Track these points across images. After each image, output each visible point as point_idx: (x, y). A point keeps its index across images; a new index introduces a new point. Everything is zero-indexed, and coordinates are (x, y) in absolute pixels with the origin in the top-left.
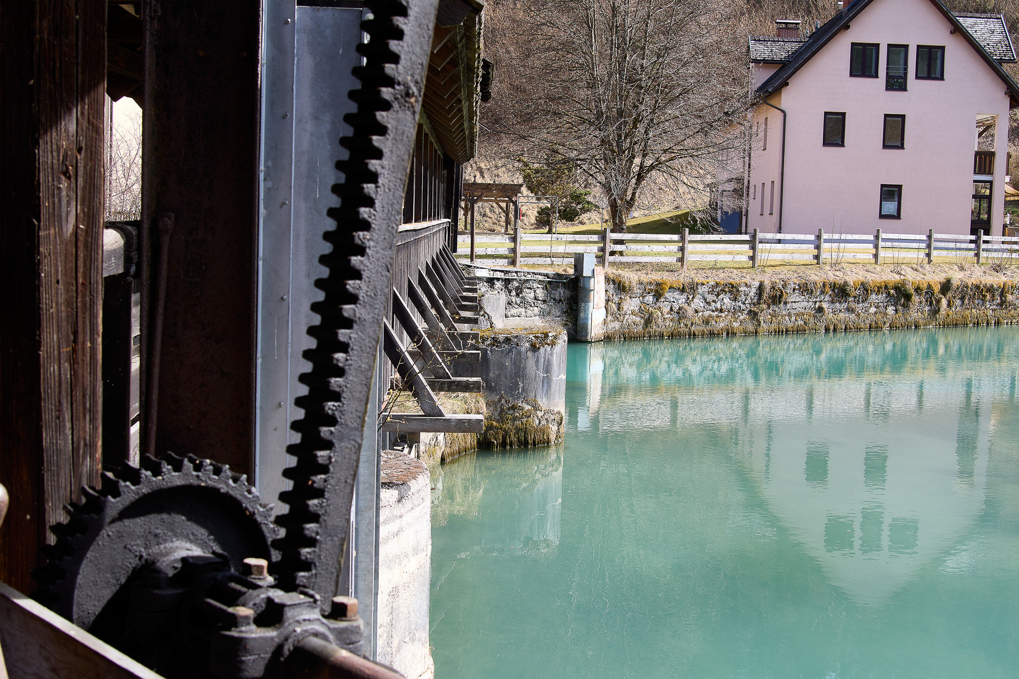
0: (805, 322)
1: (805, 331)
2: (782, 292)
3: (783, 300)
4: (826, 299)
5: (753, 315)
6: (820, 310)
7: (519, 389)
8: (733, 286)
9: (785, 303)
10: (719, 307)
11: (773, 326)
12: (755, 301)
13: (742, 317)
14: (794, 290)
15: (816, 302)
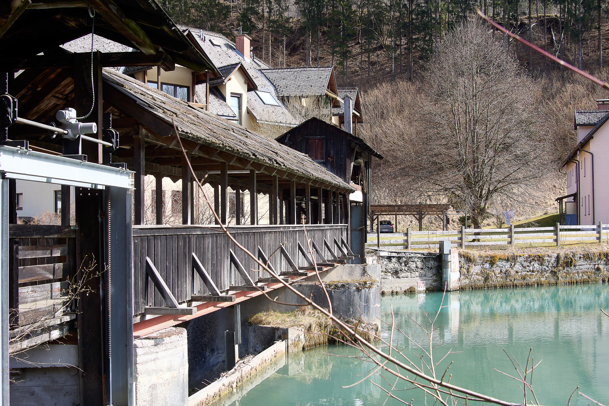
0: (588, 277)
1: (589, 282)
2: (572, 260)
3: (573, 264)
4: (602, 263)
5: (554, 273)
6: (598, 269)
7: (350, 312)
8: (540, 257)
9: (575, 266)
10: (531, 269)
11: (568, 280)
12: (555, 265)
13: (546, 275)
14: (580, 258)
15: (595, 265)
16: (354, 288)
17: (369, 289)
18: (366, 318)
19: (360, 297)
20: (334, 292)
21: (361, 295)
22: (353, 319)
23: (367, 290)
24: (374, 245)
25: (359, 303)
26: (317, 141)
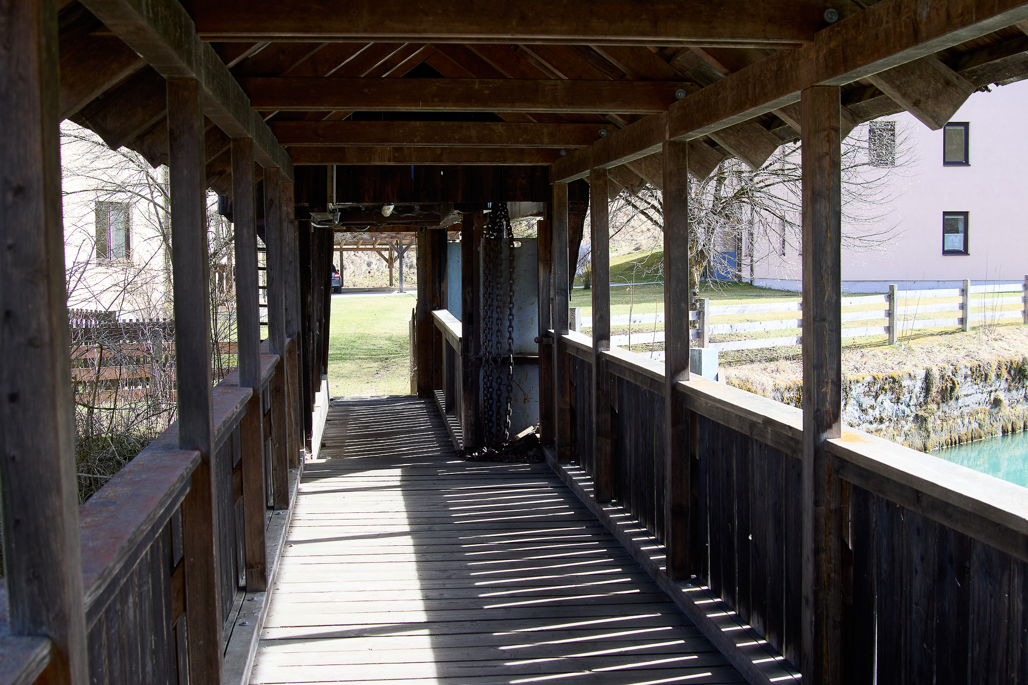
0: (979, 424)
2: (953, 383)
3: (955, 394)
4: (1002, 387)
5: (920, 420)
6: (997, 403)
8: (894, 381)
9: (957, 399)
10: (878, 416)
11: (945, 437)
12: (921, 400)
13: (906, 428)
14: (965, 378)
15: (991, 392)
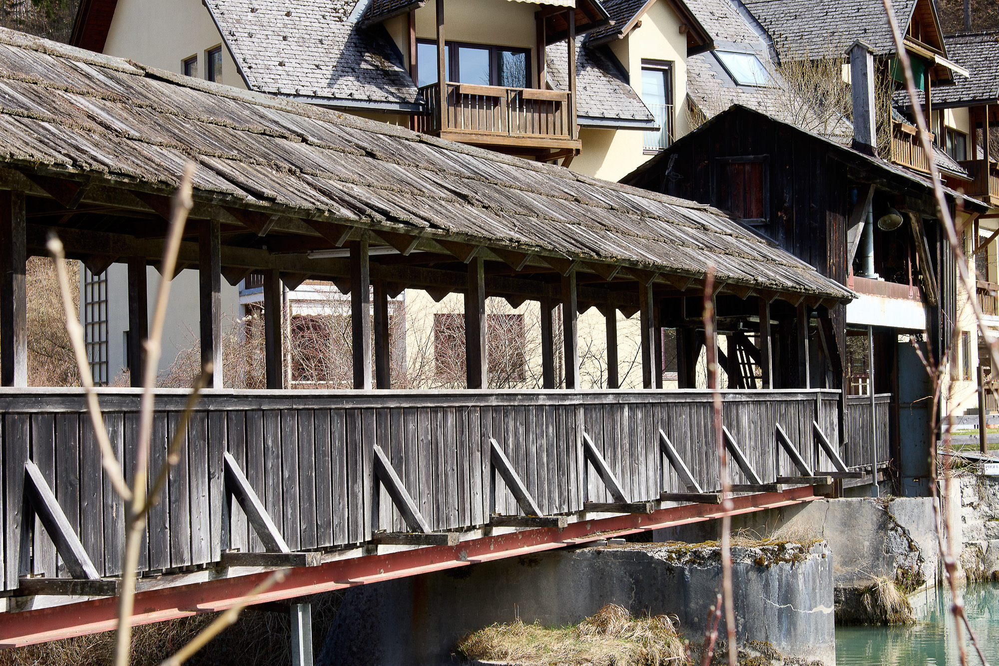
16: (748, 561)
17: (793, 564)
18: (784, 644)
19: (767, 586)
20: (691, 571)
21: (767, 580)
22: (745, 646)
23: (787, 567)
24: (967, 448)
25: (761, 604)
26: (748, 168)
